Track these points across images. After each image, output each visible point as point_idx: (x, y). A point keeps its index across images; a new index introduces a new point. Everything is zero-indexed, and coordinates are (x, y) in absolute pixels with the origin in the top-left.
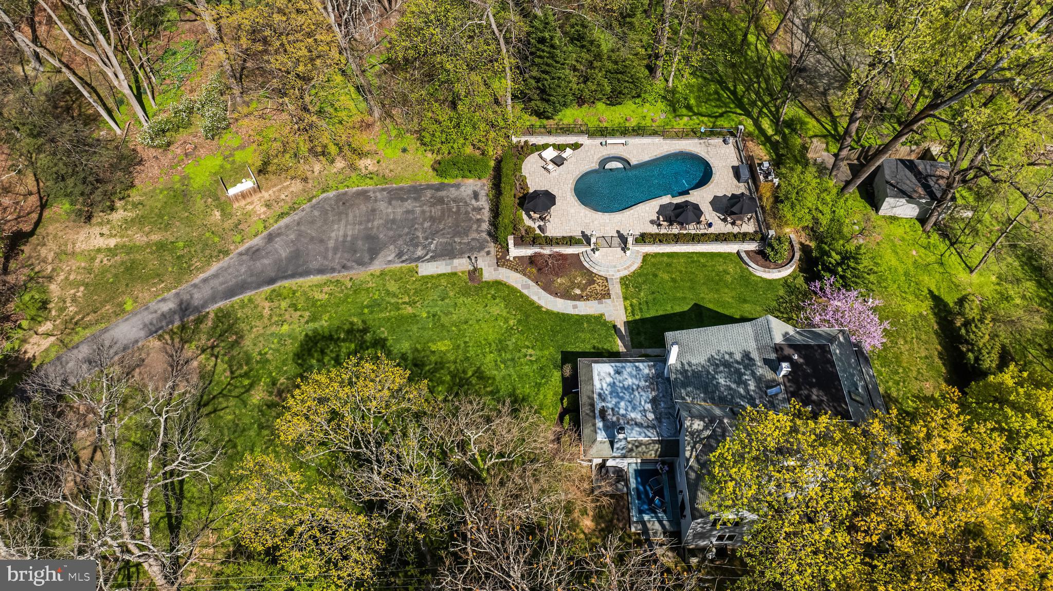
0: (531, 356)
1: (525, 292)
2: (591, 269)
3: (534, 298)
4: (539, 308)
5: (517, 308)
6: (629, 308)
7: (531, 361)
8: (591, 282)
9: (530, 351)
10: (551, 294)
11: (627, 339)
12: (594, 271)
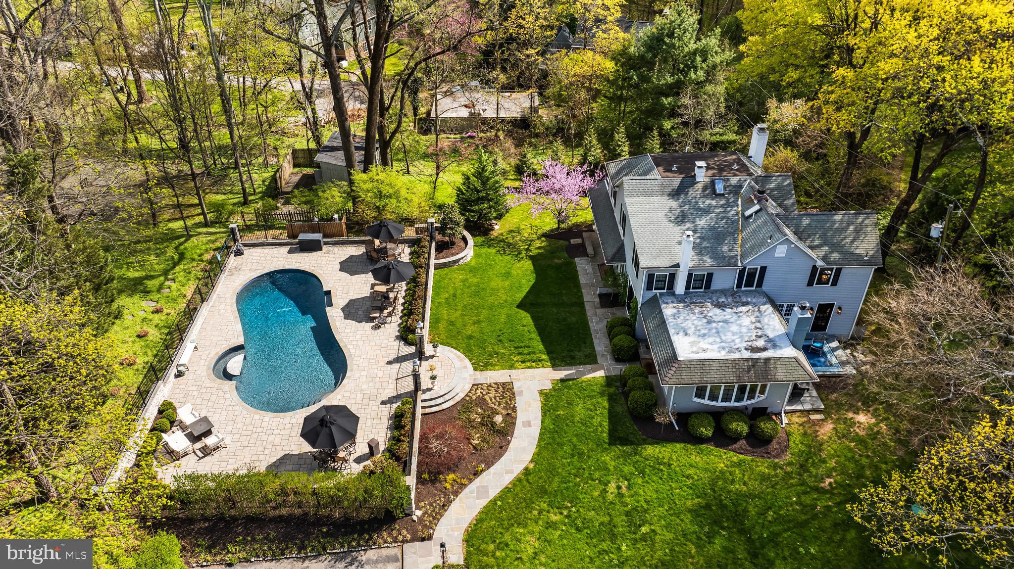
0: (619, 487)
1: (493, 493)
2: (458, 399)
3: (507, 479)
4: (527, 472)
5: (527, 506)
6: (528, 364)
7: (629, 487)
8: (481, 402)
9: (612, 488)
10: (501, 456)
11: (582, 368)
12: (462, 395)
